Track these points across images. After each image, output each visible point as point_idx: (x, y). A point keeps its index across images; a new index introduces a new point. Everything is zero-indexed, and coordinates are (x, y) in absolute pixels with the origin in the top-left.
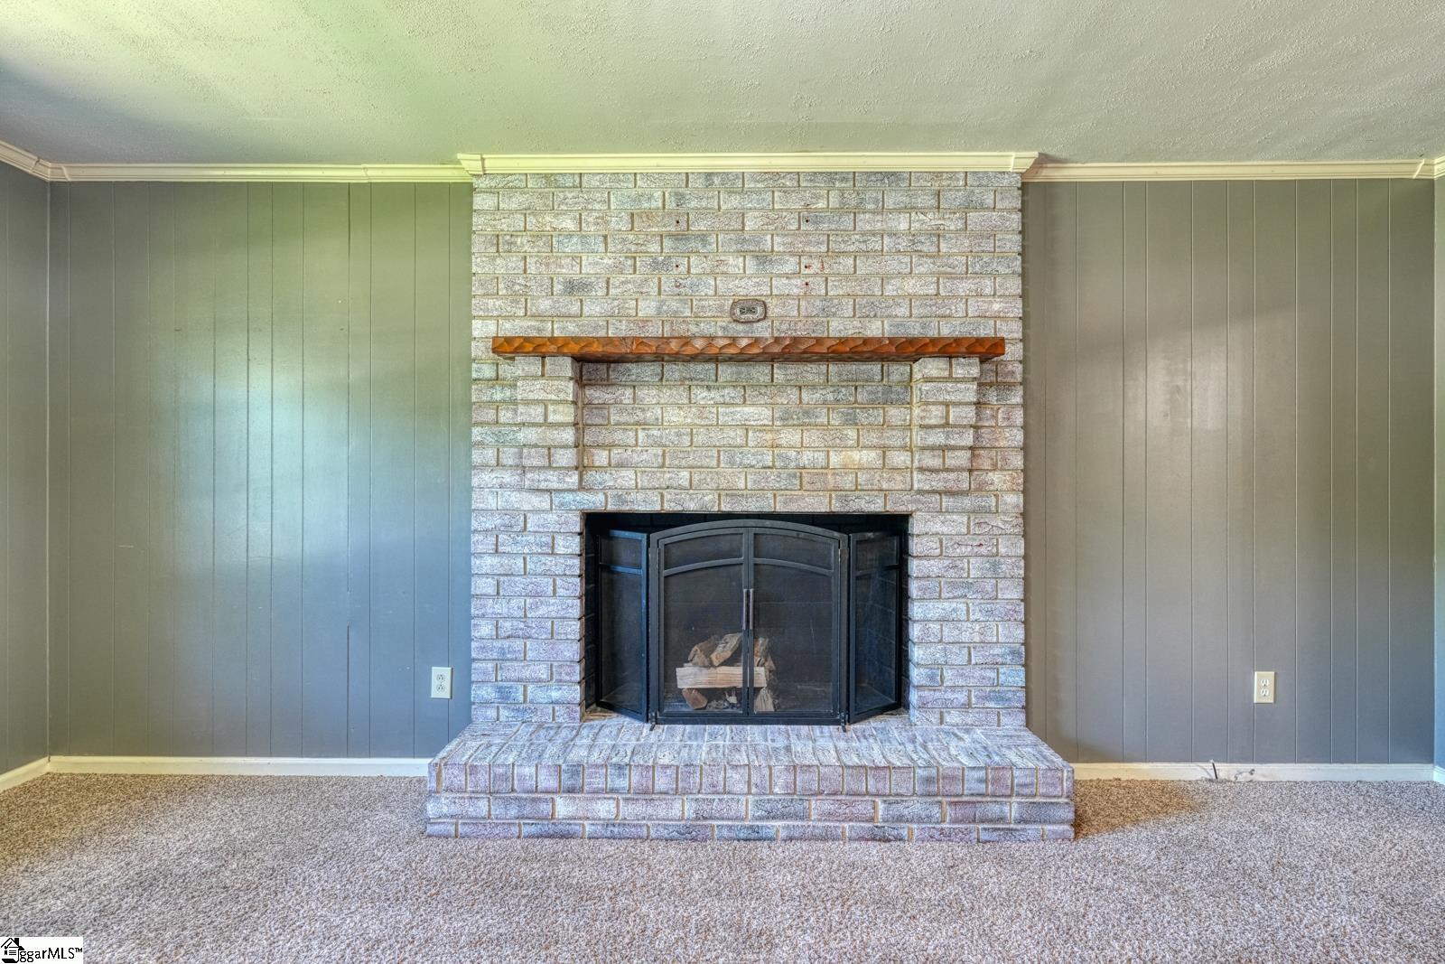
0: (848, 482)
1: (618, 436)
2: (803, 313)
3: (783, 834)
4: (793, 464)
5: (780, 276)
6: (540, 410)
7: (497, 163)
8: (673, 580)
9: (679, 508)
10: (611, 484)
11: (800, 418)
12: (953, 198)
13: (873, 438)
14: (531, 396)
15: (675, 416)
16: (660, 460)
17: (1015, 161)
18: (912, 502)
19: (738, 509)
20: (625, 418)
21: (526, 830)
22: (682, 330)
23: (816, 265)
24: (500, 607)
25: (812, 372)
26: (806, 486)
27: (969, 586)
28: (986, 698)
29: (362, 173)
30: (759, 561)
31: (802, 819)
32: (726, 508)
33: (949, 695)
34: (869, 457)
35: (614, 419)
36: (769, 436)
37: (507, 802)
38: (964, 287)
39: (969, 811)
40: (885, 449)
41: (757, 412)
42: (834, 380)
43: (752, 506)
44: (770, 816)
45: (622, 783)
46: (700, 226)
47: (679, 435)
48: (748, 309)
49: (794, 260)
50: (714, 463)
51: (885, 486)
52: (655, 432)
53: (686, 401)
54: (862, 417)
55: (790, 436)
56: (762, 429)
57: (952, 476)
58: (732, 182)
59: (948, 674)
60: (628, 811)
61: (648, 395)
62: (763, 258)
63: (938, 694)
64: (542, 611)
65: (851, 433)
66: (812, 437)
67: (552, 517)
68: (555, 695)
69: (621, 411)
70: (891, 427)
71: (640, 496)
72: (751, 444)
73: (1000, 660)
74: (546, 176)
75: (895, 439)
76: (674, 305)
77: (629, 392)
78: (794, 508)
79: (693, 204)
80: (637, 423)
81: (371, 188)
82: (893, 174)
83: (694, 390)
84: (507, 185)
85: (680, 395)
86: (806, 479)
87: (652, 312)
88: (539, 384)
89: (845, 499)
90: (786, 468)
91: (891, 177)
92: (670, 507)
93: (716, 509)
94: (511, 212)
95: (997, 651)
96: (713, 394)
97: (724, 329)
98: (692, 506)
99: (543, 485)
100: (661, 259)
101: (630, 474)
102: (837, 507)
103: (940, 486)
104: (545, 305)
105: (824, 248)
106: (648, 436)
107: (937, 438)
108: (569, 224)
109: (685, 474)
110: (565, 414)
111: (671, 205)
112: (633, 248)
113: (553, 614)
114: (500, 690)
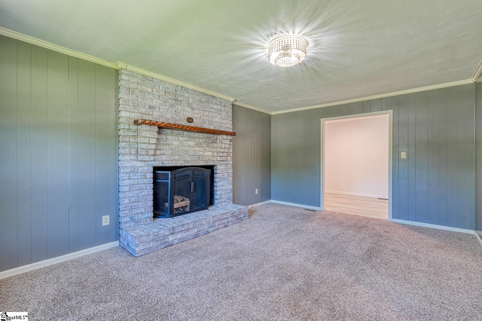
0: (207, 159)
1: (162, 147)
2: (200, 122)
3: (212, 230)
4: (198, 155)
5: (196, 113)
6: (148, 139)
7: (130, 68)
9: (176, 165)
10: (160, 159)
11: (198, 145)
12: (223, 104)
13: (211, 150)
14: (146, 136)
15: (176, 143)
16: (172, 153)
17: (232, 100)
18: (217, 163)
19: (188, 165)
20: (164, 143)
21: (162, 247)
22: (176, 122)
23: (202, 112)
24: (131, 194)
25: (201, 135)
26: (200, 160)
27: (225, 178)
28: (228, 199)
30: (193, 176)
31: (215, 226)
32: (186, 165)
33: (223, 200)
34: (210, 154)
35: (161, 142)
36: (194, 149)
37: (157, 241)
38: (225, 121)
39: (237, 218)
40: (213, 152)
41: (191, 143)
42: (205, 137)
43: (190, 164)
44: (210, 228)
45: (183, 229)
46: (180, 98)
47: (176, 147)
48: (190, 120)
49: (198, 110)
50: (183, 154)
51: (213, 160)
52: (171, 146)
53: (178, 139)
54: (210, 145)
55: (197, 149)
56: (192, 147)
57: (224, 157)
58: (186, 90)
59: (222, 196)
60: (184, 235)
61: (169, 137)
62: (193, 109)
63: (221, 200)
64: (143, 194)
65: (208, 148)
66: (201, 149)
67: (146, 168)
68: (146, 216)
69: (163, 141)
70: (214, 148)
71: (167, 162)
72: (190, 150)
73: (229, 192)
74: (143, 75)
75: (215, 150)
76: (175, 116)
77: (165, 136)
78: (198, 164)
79: (179, 93)
80: (167, 144)
81: (78, 60)
82: (214, 96)
83: (179, 137)
84: (132, 74)
85: (176, 138)
86: (200, 158)
87: (170, 117)
88: (148, 132)
89: (207, 162)
90: (197, 155)
91: (214, 97)
92: (174, 165)
93: (183, 165)
94: (134, 83)
95: (229, 190)
96: (183, 138)
97: (185, 123)
98: (179, 164)
99: (144, 160)
100: (172, 104)
101: (165, 156)
102: (205, 164)
103: (222, 159)
104: (143, 110)
105: (203, 109)
106: (169, 147)
107: (223, 150)
108: (150, 91)
109: (177, 157)
110: (154, 141)
111: (174, 92)
112: (166, 100)
113: (146, 194)
114: (131, 217)
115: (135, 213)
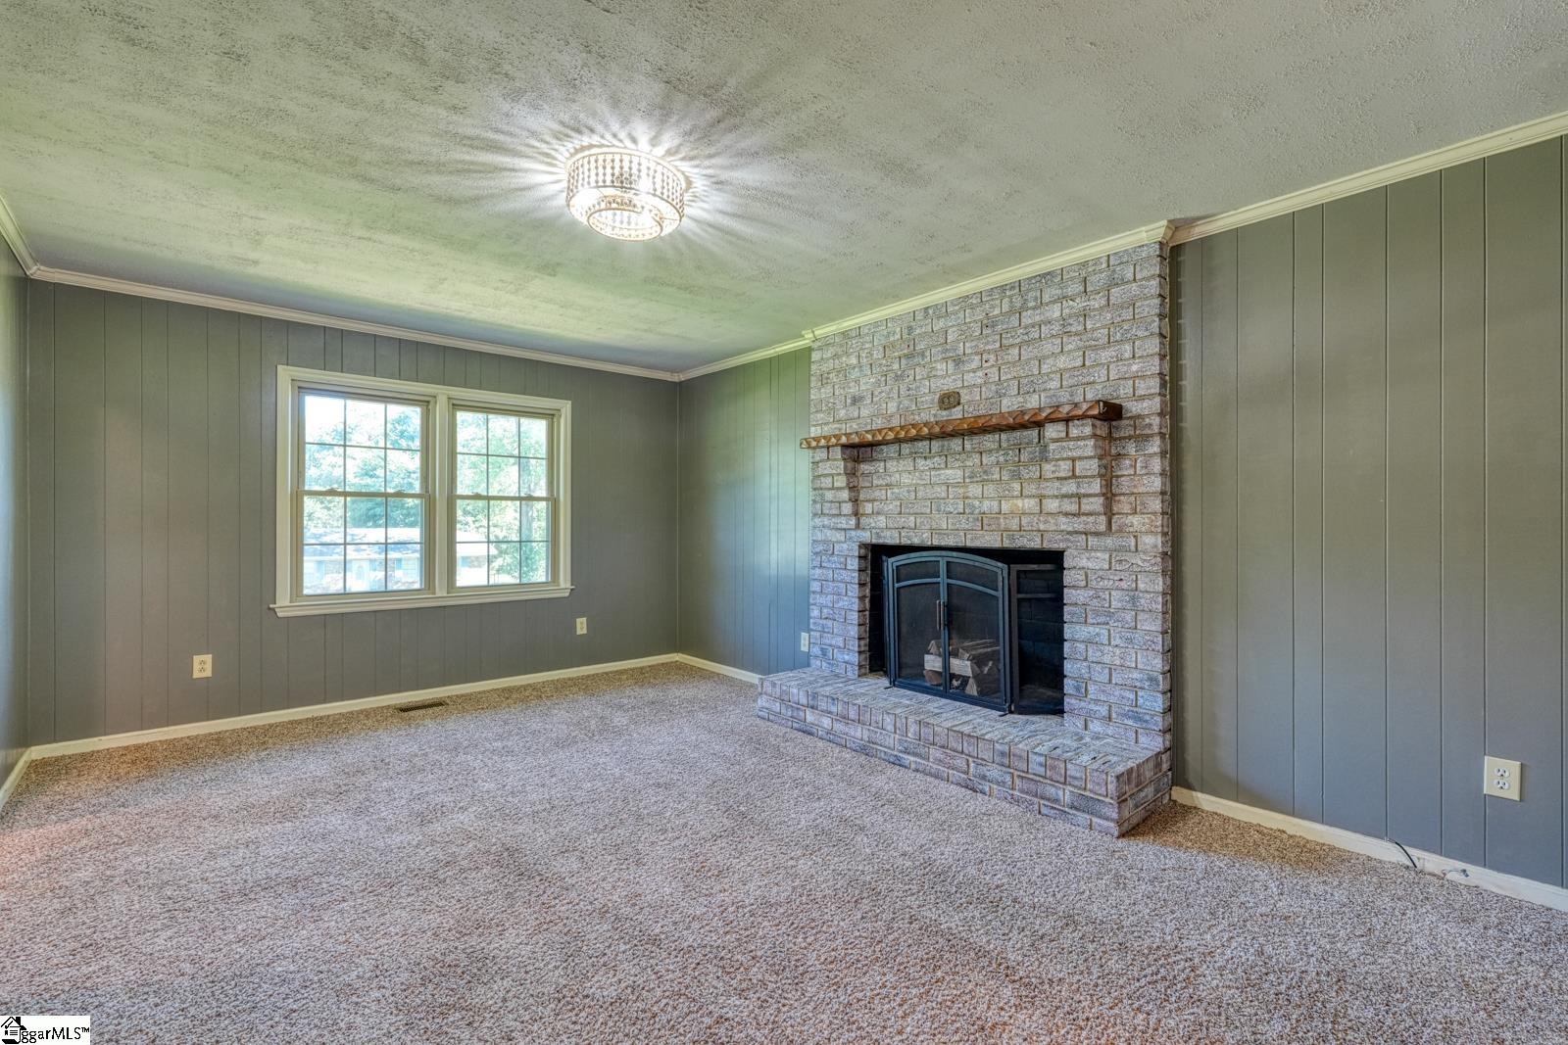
0: (1014, 524)
1: (877, 494)
2: (983, 397)
3: (913, 766)
4: (977, 511)
5: (969, 372)
6: (830, 479)
7: (823, 331)
8: (902, 591)
9: (909, 542)
10: (873, 525)
11: (982, 477)
12: (1097, 280)
13: (1030, 489)
14: (826, 472)
15: (906, 479)
16: (899, 508)
18: (1062, 541)
19: (943, 544)
20: (881, 482)
21: (795, 725)
22: (911, 419)
23: (992, 357)
24: (821, 600)
25: (989, 441)
26: (985, 528)
27: (1110, 615)
28: (1125, 715)
29: (772, 351)
30: (950, 581)
31: (924, 759)
32: (936, 543)
33: (1092, 706)
34: (1030, 504)
35: (875, 482)
36: (961, 491)
37: (787, 707)
38: (1105, 355)
39: (1033, 787)
40: (1041, 498)
41: (954, 474)
42: (1004, 445)
43: (951, 542)
44: (906, 751)
45: (834, 709)
46: (920, 346)
47: (908, 491)
48: (949, 400)
49: (977, 358)
50: (928, 511)
51: (1042, 527)
52: (897, 491)
53: (912, 468)
54: (1024, 472)
55: (975, 490)
56: (957, 485)
57: (1091, 519)
58: (940, 311)
59: (1091, 688)
60: (839, 727)
61: (892, 465)
62: (958, 361)
63: (1083, 704)
64: (840, 604)
65: (1017, 486)
66: (990, 490)
67: (845, 546)
68: (846, 657)
69: (878, 477)
70: (1046, 480)
71: (889, 533)
72: (950, 497)
73: (1138, 684)
74: (843, 333)
75: (1051, 488)
76: (906, 403)
77: (882, 464)
78: (977, 544)
79: (918, 331)
80: (887, 485)
81: (779, 357)
82: (1049, 273)
83: (917, 460)
84: (826, 343)
85: (908, 464)
86: (985, 521)
87: (894, 410)
88: (828, 464)
89: (1012, 538)
90: (972, 514)
91: (1046, 276)
92: (905, 541)
93: (929, 543)
94: (828, 359)
95: (1136, 675)
96: (928, 462)
97: (935, 415)
98: (916, 541)
99: (839, 526)
100: (899, 373)
101: (882, 518)
102: (1007, 544)
103: (1081, 528)
104: (842, 413)
105: (998, 345)
106: (892, 493)
107: (1070, 487)
108: (854, 361)
109: (912, 518)
110: (841, 481)
111: (905, 336)
112: (885, 368)
113: (846, 607)
114: (822, 649)
115: (828, 642)
